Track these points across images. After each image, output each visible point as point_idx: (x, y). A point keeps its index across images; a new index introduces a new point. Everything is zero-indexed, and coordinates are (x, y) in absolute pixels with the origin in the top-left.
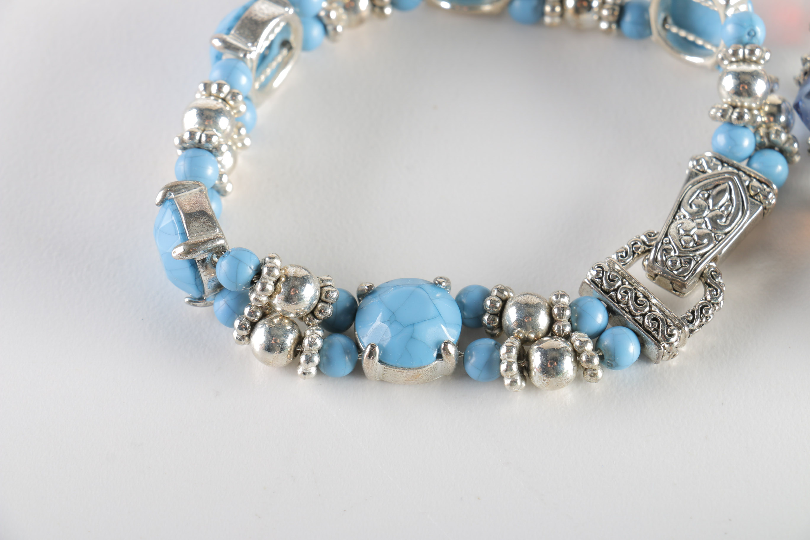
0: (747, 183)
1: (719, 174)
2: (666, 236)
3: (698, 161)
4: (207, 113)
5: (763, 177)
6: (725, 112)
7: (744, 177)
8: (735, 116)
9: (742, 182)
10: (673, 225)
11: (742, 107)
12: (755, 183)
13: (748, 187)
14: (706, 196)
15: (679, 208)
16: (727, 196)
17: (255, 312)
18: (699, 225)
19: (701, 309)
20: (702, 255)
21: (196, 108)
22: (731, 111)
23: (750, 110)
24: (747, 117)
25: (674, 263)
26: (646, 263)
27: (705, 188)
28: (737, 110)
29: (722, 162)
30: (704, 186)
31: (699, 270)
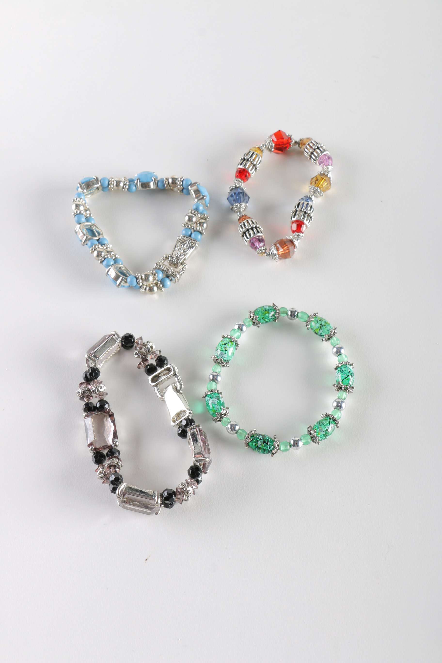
0: (191, 241)
1: (184, 239)
2: (172, 254)
3: (179, 237)
4: (78, 205)
5: (194, 240)
6: (185, 225)
7: (190, 240)
8: (187, 226)
9: (190, 241)
10: (174, 252)
11: (189, 224)
12: (193, 241)
13: (191, 242)
14: (181, 245)
15: (175, 248)
16: (186, 245)
17: (102, 259)
18: (180, 252)
19: (183, 268)
20: (181, 258)
21: (75, 204)
22: (186, 225)
23: (191, 225)
24: (190, 227)
25: (175, 260)
26: (168, 261)
27: (181, 243)
28: (188, 225)
29: (185, 237)
30: (181, 242)
31: (180, 262)
